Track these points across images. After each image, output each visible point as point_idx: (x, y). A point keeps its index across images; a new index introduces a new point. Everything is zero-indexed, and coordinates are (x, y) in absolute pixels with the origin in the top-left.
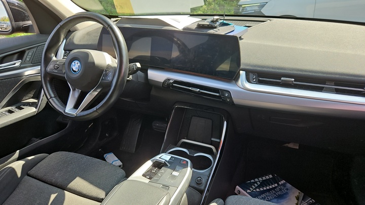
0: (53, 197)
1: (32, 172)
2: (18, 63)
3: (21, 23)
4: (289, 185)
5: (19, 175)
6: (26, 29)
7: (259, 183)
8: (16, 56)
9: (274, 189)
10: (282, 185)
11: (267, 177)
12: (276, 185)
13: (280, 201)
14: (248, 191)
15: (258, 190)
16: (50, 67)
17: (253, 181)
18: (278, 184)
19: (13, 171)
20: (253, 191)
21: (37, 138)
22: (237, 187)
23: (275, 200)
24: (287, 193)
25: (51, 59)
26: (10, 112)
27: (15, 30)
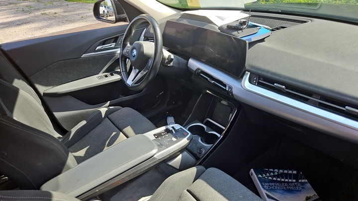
0: (114, 133)
1: (110, 116)
2: (113, 45)
3: (122, 16)
4: (309, 185)
5: (103, 116)
6: (124, 20)
7: (276, 173)
8: (113, 40)
9: (288, 182)
10: (301, 183)
11: (290, 172)
12: (294, 181)
13: (285, 193)
14: (260, 176)
15: (270, 178)
16: (125, 51)
17: (272, 170)
18: (297, 181)
19: (100, 113)
20: (264, 177)
21: (123, 95)
22: (252, 170)
23: (281, 191)
24: (300, 191)
25: (126, 45)
26: (106, 76)
27: (117, 21)
